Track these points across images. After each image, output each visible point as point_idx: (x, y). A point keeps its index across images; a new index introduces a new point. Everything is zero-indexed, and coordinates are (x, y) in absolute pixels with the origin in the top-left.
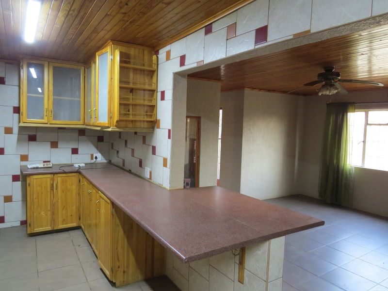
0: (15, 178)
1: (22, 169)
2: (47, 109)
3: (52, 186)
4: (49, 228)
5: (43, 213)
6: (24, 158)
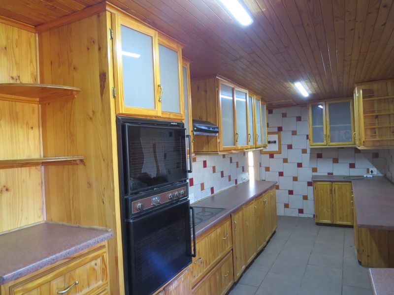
0: (310, 184)
1: (313, 177)
2: (326, 135)
3: (331, 190)
4: (329, 222)
5: (325, 210)
6: (315, 170)
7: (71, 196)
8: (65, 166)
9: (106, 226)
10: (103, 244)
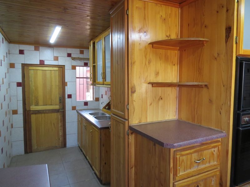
7: (196, 107)
8: (193, 88)
9: (221, 129)
10: (218, 139)
